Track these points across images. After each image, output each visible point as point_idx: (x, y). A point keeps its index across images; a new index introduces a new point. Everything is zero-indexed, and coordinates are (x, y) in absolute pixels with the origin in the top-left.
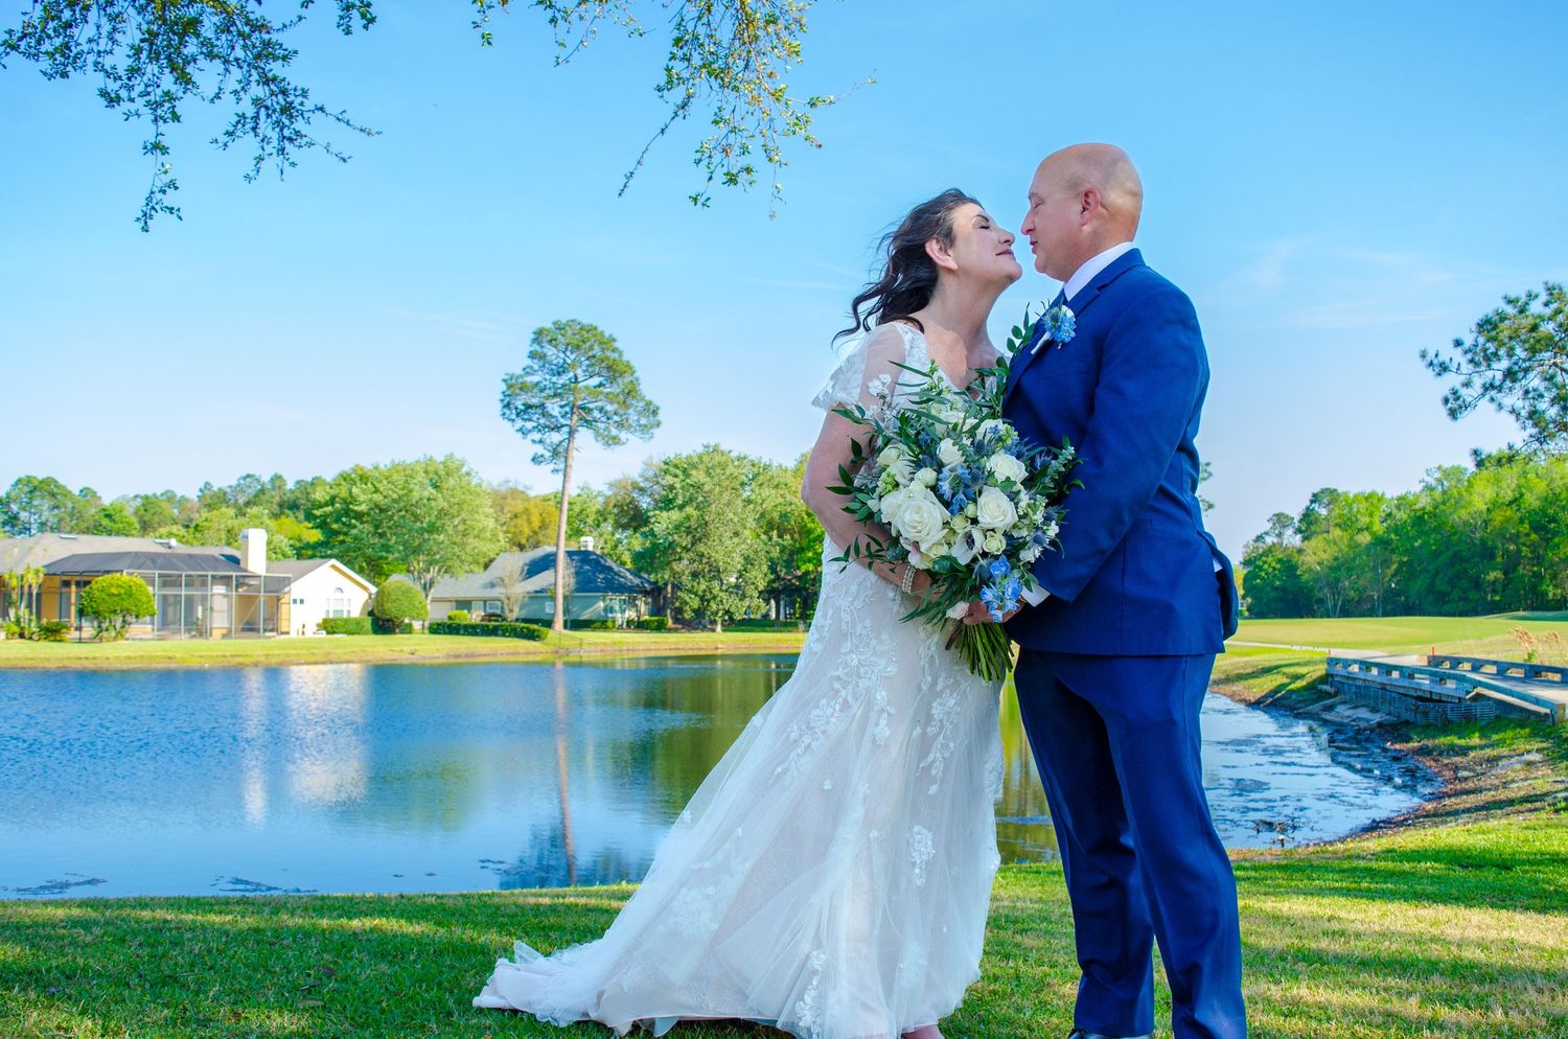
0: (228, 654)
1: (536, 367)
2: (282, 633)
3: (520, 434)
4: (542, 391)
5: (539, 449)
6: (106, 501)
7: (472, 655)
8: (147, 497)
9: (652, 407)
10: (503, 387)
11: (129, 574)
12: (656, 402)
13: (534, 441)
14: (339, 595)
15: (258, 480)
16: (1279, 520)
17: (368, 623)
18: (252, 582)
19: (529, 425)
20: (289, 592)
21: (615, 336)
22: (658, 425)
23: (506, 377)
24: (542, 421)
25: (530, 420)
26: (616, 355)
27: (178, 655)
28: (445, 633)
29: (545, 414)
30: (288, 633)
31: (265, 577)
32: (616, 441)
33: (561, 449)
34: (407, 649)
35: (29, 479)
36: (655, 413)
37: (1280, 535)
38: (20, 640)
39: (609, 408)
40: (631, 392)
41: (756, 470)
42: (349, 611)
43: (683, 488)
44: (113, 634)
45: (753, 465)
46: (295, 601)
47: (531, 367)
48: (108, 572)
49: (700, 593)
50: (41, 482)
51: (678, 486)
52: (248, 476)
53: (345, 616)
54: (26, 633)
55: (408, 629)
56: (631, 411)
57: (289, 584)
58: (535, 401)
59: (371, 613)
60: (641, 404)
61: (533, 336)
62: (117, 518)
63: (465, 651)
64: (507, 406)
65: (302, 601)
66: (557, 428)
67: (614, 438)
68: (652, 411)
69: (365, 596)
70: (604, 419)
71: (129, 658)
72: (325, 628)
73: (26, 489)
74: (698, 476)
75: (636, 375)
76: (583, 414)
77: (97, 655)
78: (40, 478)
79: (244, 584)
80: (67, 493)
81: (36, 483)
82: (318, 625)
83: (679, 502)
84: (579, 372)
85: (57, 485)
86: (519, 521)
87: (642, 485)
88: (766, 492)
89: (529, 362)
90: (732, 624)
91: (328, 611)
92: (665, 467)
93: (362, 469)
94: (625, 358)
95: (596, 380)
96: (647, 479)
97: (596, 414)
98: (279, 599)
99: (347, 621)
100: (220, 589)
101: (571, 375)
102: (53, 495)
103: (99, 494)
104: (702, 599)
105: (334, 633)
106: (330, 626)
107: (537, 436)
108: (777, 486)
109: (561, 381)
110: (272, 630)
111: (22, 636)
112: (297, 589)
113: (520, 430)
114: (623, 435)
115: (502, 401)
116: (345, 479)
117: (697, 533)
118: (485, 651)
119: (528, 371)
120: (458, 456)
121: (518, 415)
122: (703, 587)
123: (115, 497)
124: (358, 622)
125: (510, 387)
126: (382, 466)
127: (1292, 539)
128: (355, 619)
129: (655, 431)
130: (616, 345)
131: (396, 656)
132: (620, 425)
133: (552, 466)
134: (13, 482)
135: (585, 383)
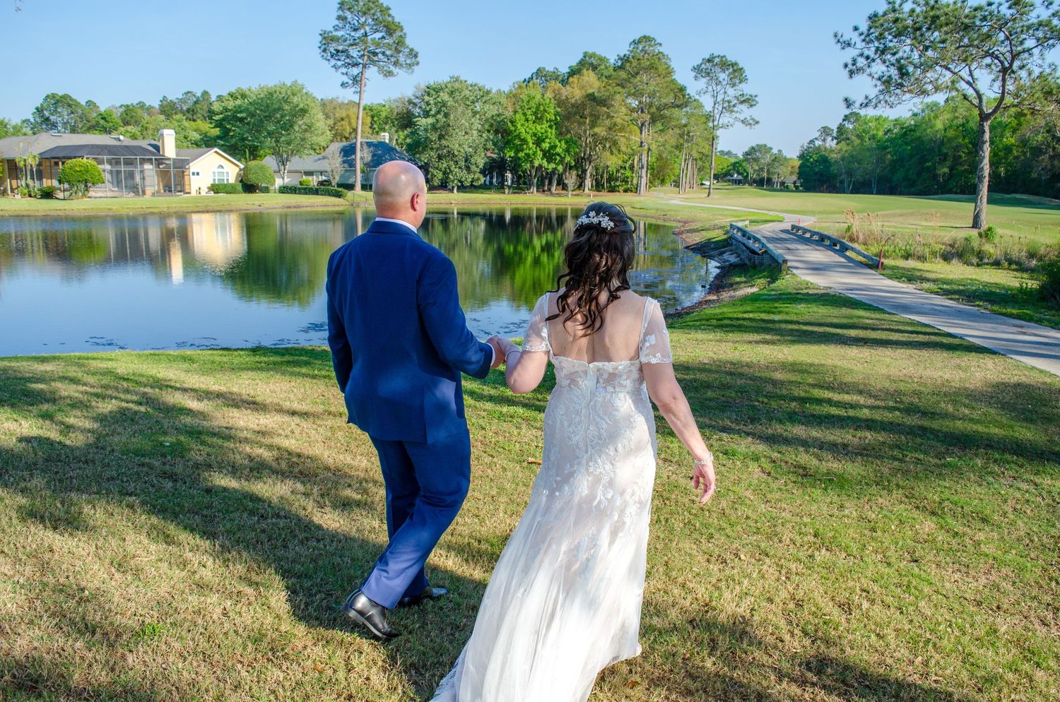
0: (144, 207)
1: (341, 25)
2: (187, 193)
3: (334, 69)
4: (345, 41)
5: (345, 79)
6: (102, 109)
7: (299, 207)
8: (128, 106)
9: (414, 53)
10: (320, 38)
11: (87, 158)
12: (416, 49)
13: (343, 74)
14: (221, 170)
15: (194, 95)
16: (824, 131)
17: (240, 187)
18: (167, 162)
19: (339, 63)
20: (189, 168)
21: (390, 6)
22: (418, 64)
23: (322, 32)
24: (348, 61)
25: (339, 60)
26: (390, 19)
27: (114, 208)
28: (288, 193)
29: (348, 56)
30: (190, 193)
31: (174, 159)
32: (389, 74)
33: (358, 79)
34: (257, 203)
35: (53, 96)
36: (416, 56)
37: (824, 140)
38: (29, 198)
39: (388, 53)
40: (400, 43)
41: (481, 93)
42: (228, 180)
43: (435, 104)
44: (80, 194)
45: (480, 90)
46: (193, 174)
47: (337, 26)
48: (75, 157)
49: (443, 169)
50: (61, 97)
51: (432, 102)
52: (189, 92)
53: (225, 182)
54: (33, 194)
55: (266, 190)
56: (401, 55)
57: (188, 164)
58: (340, 48)
59: (241, 181)
60: (407, 50)
61: (338, 6)
62: (108, 119)
63: (295, 205)
64: (325, 51)
65: (198, 174)
66: (356, 65)
67: (389, 72)
68: (413, 54)
69: (237, 170)
70: (386, 60)
71: (85, 209)
72: (213, 190)
73: (53, 102)
74: (444, 96)
75: (404, 31)
76: (372, 56)
77: (66, 208)
78: (60, 95)
79: (162, 164)
80: (78, 104)
81: (58, 98)
82: (208, 188)
83: (432, 113)
84: (367, 28)
85: (71, 99)
86: (343, 123)
87: (415, 101)
88: (487, 107)
89: (337, 22)
90: (462, 188)
91: (214, 180)
92: (428, 90)
93: (242, 90)
94: (397, 20)
95: (378, 35)
96: (417, 98)
97: (380, 56)
98: (183, 172)
99: (225, 185)
100: (147, 166)
101: (363, 31)
102: (70, 106)
103: (97, 104)
104: (444, 173)
105: (218, 193)
106: (215, 188)
107: (344, 70)
108: (494, 103)
109: (357, 35)
110: (181, 191)
111: (30, 196)
112: (193, 167)
113: (334, 66)
114: (395, 70)
115: (320, 47)
116: (232, 96)
117: (443, 131)
118: (307, 204)
119: (336, 28)
120: (300, 82)
121: (332, 56)
122: (445, 165)
123: (107, 107)
124: (233, 186)
125: (325, 38)
126: (253, 89)
127: (831, 143)
128: (231, 184)
129: (415, 68)
130: (391, 12)
131: (249, 207)
132: (396, 64)
133: (354, 89)
134: (44, 97)
135: (373, 36)
